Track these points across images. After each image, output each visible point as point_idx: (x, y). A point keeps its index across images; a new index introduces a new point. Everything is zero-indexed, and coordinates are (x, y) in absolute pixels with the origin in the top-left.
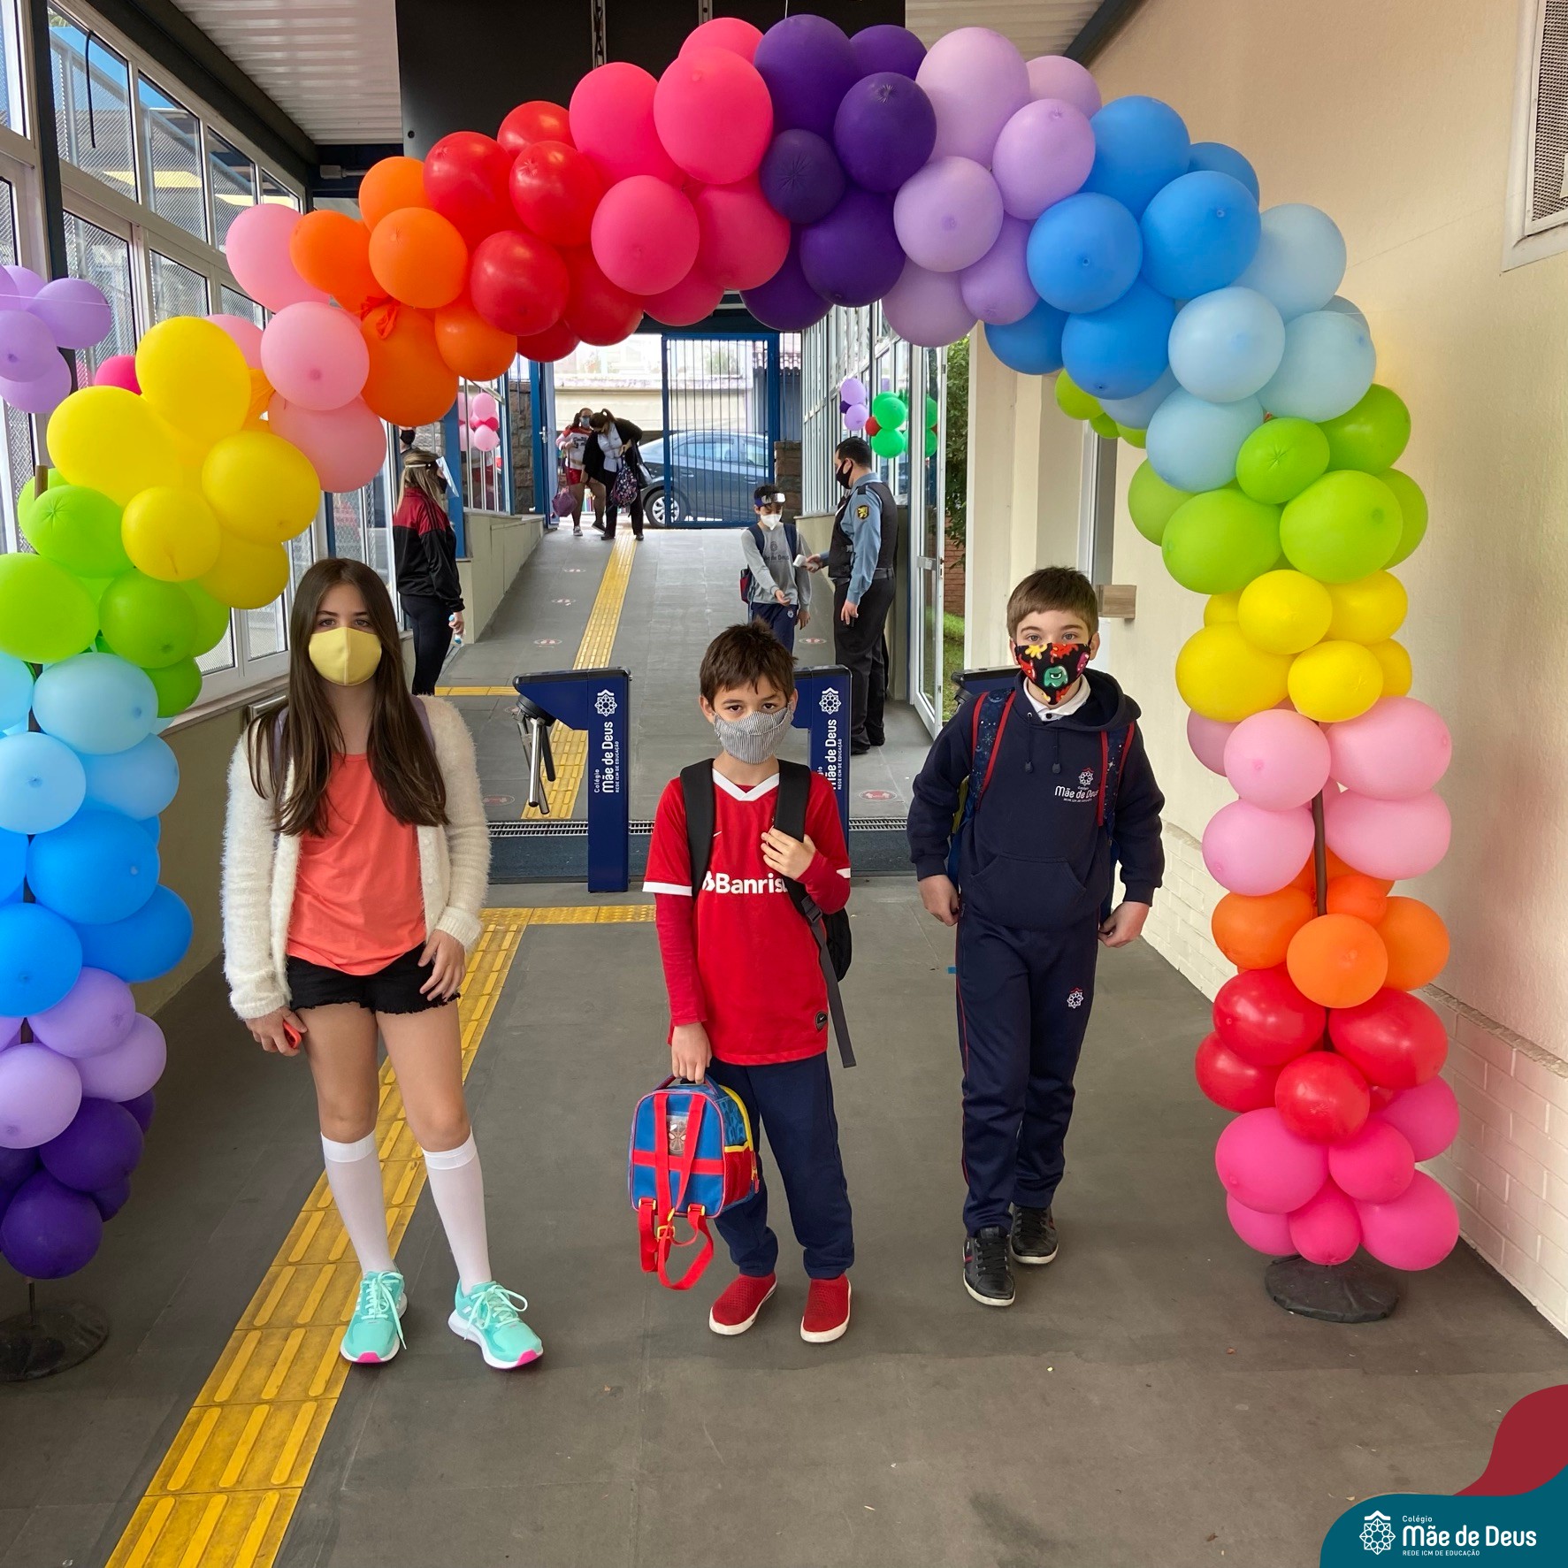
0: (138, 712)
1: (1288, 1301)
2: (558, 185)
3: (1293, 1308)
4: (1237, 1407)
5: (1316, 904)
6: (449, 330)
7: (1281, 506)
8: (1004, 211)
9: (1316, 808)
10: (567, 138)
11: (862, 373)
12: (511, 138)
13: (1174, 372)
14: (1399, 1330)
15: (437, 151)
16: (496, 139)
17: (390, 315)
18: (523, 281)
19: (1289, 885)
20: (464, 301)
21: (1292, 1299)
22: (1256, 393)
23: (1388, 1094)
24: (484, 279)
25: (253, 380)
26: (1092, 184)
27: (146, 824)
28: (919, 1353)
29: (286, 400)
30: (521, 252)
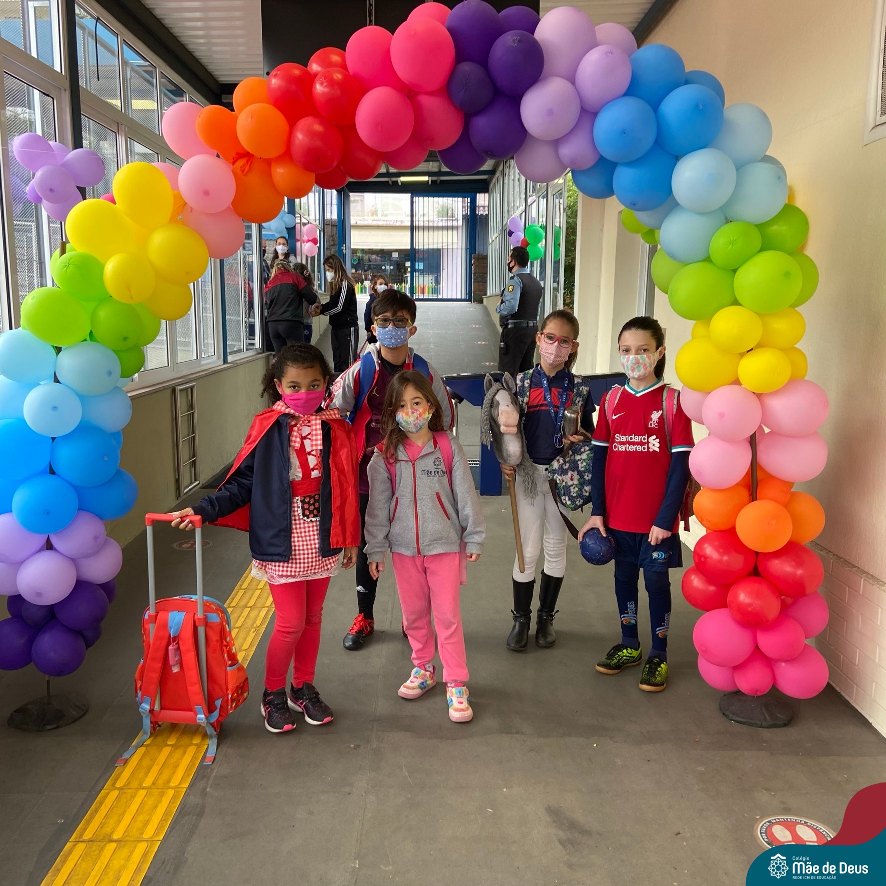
0: (110, 373)
1: (731, 715)
2: (338, 92)
3: (733, 719)
4: (698, 768)
5: (751, 495)
6: (278, 170)
7: (735, 271)
8: (582, 107)
9: (753, 441)
10: (344, 66)
11: (521, 214)
12: (315, 67)
13: (674, 195)
14: (792, 733)
15: (274, 73)
16: (307, 67)
17: (247, 162)
18: (319, 143)
19: (737, 484)
20: (287, 155)
21: (733, 714)
22: (721, 207)
23: (789, 600)
24: (297, 142)
25: (175, 197)
26: (630, 92)
27: (115, 435)
28: (523, 734)
29: (191, 208)
30: (318, 127)
